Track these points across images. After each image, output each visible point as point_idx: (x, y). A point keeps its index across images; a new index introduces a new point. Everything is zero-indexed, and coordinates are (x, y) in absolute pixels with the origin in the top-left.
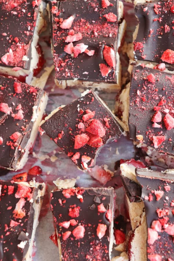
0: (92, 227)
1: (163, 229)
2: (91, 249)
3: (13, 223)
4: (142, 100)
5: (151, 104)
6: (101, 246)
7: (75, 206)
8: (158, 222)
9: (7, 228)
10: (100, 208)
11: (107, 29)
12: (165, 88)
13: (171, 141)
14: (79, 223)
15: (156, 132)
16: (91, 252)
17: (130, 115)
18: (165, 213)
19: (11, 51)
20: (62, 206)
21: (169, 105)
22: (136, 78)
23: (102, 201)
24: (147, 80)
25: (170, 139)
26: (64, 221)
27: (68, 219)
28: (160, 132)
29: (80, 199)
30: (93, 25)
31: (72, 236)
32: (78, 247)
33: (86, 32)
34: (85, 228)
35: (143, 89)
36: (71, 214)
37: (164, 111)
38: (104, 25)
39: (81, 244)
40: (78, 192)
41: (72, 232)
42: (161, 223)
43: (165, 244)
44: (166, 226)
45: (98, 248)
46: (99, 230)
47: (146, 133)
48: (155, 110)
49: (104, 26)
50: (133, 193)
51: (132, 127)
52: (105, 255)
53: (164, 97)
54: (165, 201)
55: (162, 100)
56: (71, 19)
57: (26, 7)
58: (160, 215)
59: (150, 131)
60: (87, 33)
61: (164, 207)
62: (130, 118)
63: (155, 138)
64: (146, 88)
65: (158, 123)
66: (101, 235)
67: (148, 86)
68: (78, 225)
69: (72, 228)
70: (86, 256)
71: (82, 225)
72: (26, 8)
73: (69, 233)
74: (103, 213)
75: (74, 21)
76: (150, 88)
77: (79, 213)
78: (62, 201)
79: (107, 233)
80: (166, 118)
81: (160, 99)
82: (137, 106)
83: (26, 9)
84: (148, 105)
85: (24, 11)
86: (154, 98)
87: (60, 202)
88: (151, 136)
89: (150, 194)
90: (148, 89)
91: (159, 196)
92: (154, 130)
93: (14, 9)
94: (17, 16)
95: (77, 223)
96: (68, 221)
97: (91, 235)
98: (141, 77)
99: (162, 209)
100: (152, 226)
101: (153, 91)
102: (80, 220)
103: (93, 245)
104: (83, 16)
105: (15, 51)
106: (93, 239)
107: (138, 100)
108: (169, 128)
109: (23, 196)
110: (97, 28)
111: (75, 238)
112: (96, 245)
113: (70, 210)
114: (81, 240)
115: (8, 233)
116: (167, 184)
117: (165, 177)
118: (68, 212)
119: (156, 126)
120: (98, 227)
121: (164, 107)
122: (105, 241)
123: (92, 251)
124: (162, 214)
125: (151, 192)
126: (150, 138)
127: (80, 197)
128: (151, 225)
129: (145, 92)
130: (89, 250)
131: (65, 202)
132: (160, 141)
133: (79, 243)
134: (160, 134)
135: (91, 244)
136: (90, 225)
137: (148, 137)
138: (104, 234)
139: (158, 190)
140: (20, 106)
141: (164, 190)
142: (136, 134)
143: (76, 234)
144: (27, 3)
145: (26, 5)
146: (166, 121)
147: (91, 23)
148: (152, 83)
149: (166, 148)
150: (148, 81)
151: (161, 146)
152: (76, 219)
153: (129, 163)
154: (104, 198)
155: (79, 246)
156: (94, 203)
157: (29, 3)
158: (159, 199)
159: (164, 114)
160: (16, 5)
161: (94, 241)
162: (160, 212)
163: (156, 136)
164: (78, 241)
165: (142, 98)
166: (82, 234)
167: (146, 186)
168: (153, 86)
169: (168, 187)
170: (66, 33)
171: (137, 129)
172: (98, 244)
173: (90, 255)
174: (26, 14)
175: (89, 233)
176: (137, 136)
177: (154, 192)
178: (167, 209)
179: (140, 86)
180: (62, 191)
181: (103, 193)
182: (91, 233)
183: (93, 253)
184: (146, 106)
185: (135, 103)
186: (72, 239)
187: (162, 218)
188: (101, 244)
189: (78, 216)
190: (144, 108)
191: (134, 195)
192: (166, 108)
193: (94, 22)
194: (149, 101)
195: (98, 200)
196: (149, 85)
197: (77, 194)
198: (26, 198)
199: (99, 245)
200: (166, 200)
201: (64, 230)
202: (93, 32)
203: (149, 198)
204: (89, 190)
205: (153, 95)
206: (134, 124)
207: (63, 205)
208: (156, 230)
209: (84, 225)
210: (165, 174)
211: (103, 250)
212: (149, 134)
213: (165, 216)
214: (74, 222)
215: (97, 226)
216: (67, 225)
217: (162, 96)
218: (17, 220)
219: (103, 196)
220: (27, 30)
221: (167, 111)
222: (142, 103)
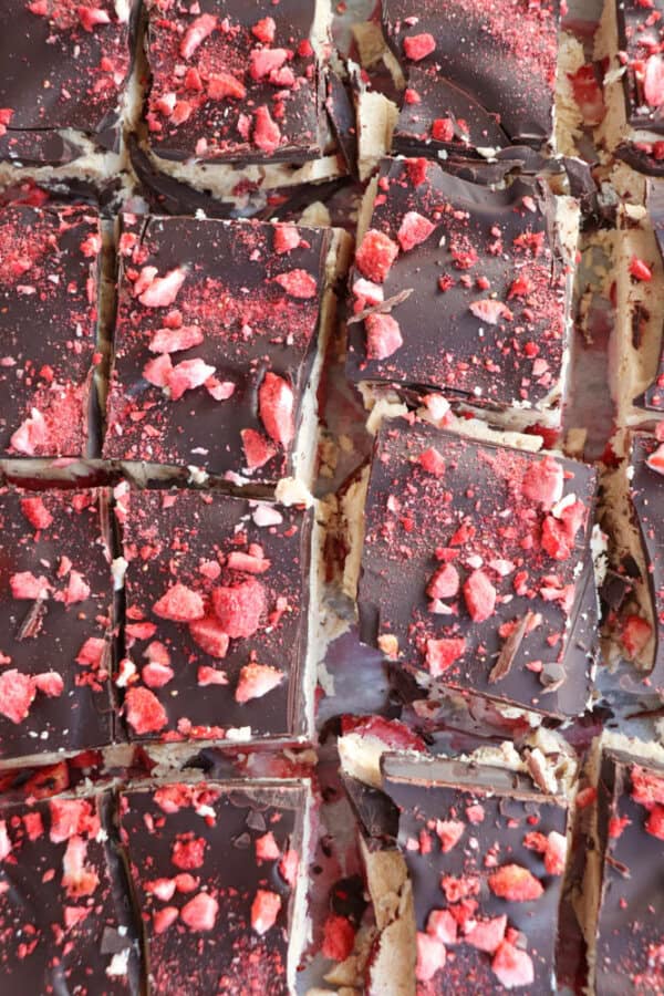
0: (239, 898)
1: (460, 933)
2: (236, 960)
3: (72, 916)
4: (402, 526)
5: (430, 538)
6: (263, 952)
7: (191, 835)
8: (446, 916)
9: (62, 936)
10: (262, 849)
11: (284, 317)
12: (474, 490)
13: (485, 655)
14: (201, 884)
15: (440, 627)
16: (235, 969)
17: (362, 571)
18: (465, 890)
19: (35, 410)
20: (153, 835)
21: (485, 542)
22: (385, 458)
23: (269, 827)
24: (418, 466)
25: (482, 649)
26: (158, 878)
27: (171, 872)
28: (451, 627)
29: (206, 819)
30: (242, 299)
31: (178, 921)
32: (197, 954)
33: (219, 322)
34: (220, 901)
35: (406, 493)
36: (178, 860)
37: (468, 561)
38: (277, 303)
39: (207, 946)
40: (200, 799)
41: (180, 909)
42: (454, 916)
43: (468, 974)
44: (470, 926)
45: (254, 958)
46: (258, 911)
47: (409, 630)
48: (440, 558)
49: (276, 308)
50: (375, 829)
51: (367, 610)
52: (276, 979)
53: (469, 518)
54: (468, 853)
55: (464, 529)
56: (173, 279)
57: (58, 266)
58: (452, 895)
59: (422, 624)
60: (222, 325)
61: (462, 870)
62: (362, 586)
63: (433, 645)
64: (414, 490)
65: (444, 600)
66: (261, 925)
67: (423, 484)
68: (197, 892)
69: (181, 899)
70: (220, 979)
71: (209, 892)
72: (60, 269)
73: (171, 914)
74: (270, 863)
75: (186, 285)
76: (427, 489)
77: (204, 858)
78: (155, 821)
79: (282, 919)
80: (469, 587)
81: (458, 525)
82: (386, 544)
83: (60, 273)
84: (419, 540)
85: (55, 279)
86: (438, 520)
87: (149, 823)
88: (423, 640)
89: (424, 833)
90: (422, 492)
91: (450, 839)
92: (433, 621)
95: (197, 885)
96: (171, 877)
97: (235, 921)
98: (402, 457)
99: (459, 877)
100: (429, 928)
101: (438, 498)
102: (205, 875)
103: (241, 949)
106: (241, 933)
107: (390, 525)
108: (476, 618)
109: (72, 830)
110: (255, 312)
111: (188, 928)
112: (249, 950)
113: (177, 847)
114: (206, 934)
115: (68, 949)
116: (476, 802)
117: (468, 779)
118: (172, 852)
119: (440, 608)
120: (256, 901)
121: (469, 549)
122: (276, 942)
123: (238, 965)
124: (457, 891)
125: (426, 827)
126: (418, 645)
127: (206, 810)
128: (426, 922)
129: (412, 502)
130: (230, 962)
131: (162, 823)
132: (447, 656)
133: (201, 943)
134: (450, 633)
135: (236, 946)
136: (233, 892)
137: (415, 642)
138: (271, 922)
139: (449, 821)
141: (464, 818)
142: (380, 631)
143: (191, 919)
144: (59, 254)
145: (57, 261)
146: (469, 596)
147: (237, 295)
148: (434, 474)
149: (468, 676)
150: (421, 470)
151: (454, 668)
152: (193, 872)
153: (363, 733)
154: (276, 818)
155: (201, 951)
156: (247, 831)
157: (66, 252)
158: (448, 848)
159: (466, 572)
160: (27, 263)
161: (245, 939)
162: (454, 887)
163: (437, 638)
164: (197, 936)
165: (403, 519)
166: (208, 921)
167: (413, 809)
168: (438, 484)
169: (476, 812)
170: (156, 317)
171: (381, 616)
172: (255, 948)
173: (233, 975)
174: (63, 289)
175: (231, 915)
176: (380, 639)
177: (435, 828)
178: (473, 875)
179: (396, 482)
180: (154, 792)
181: (275, 803)
182: (238, 914)
183: (240, 972)
184: (412, 545)
185: (380, 535)
186: (181, 930)
187: (459, 902)
188: (265, 947)
189: (198, 864)
190: (408, 552)
191: (379, 834)
192: (474, 550)
193: (245, 290)
194: (424, 530)
195: (258, 823)
196: (425, 482)
197: (195, 803)
198: (83, 836)
199: (259, 951)
200: (469, 848)
201: (160, 903)
202: (239, 325)
203: (420, 844)
204: (234, 793)
205: (436, 513)
206: (373, 601)
207: (158, 833)
208: (439, 940)
209: (215, 893)
210: (471, 766)
211: (269, 964)
212: (416, 634)
213: (467, 898)
214: (188, 882)
215: (253, 898)
216: (165, 890)
217: (465, 516)
218: (80, 901)
219: (273, 811)
221: (476, 561)
222: (402, 535)
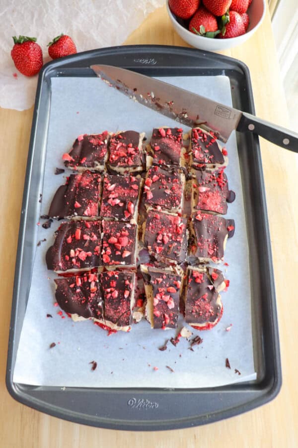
0: (122, 292)
1: (162, 298)
2: (121, 303)
3: (92, 295)
5: (157, 230)
7: (114, 280)
9: (90, 299)
10: (126, 283)
11: (132, 193)
17: (145, 236)
18: (162, 290)
19: (89, 208)
21: (167, 231)
22: (149, 216)
23: (128, 279)
24: (155, 217)
25: (166, 249)
26: (108, 288)
27: (110, 287)
31: (111, 296)
32: (114, 302)
33: (121, 193)
34: (119, 293)
37: (164, 234)
38: (131, 190)
39: (116, 301)
40: (116, 274)
42: (160, 295)
45: (124, 303)
46: (125, 294)
47: (153, 245)
48: (159, 233)
50: (147, 281)
51: (146, 242)
52: (128, 307)
55: (163, 228)
56: (113, 186)
59: (155, 244)
62: (145, 239)
64: (154, 222)
65: (160, 240)
66: (126, 296)
67: (156, 220)
68: (114, 291)
69: (111, 292)
71: (116, 291)
73: (110, 295)
74: (128, 285)
75: (116, 187)
77: (116, 285)
79: (130, 295)
82: (149, 231)
84: (155, 230)
85: (93, 186)
87: (106, 278)
88: (156, 247)
90: (156, 222)
91: (160, 281)
92: (157, 244)
93: (87, 185)
94: (89, 189)
101: (159, 223)
102: (116, 288)
104: (120, 184)
105: (91, 208)
106: (122, 299)
107: (150, 228)
108: (165, 243)
109: (93, 279)
110: (127, 192)
111: (112, 297)
112: (123, 301)
114: (116, 298)
115: (91, 301)
116: (164, 275)
117: (163, 272)
118: (110, 284)
122: (128, 300)
127: (116, 276)
131: (108, 278)
134: (160, 246)
135: (121, 301)
137: (154, 247)
138: (128, 296)
140: (93, 234)
143: (113, 295)
146: (164, 239)
147: (124, 189)
148: (158, 219)
149: (163, 254)
151: (161, 252)
152: (114, 287)
154: (129, 277)
156: (124, 279)
160: (88, 183)
162: (160, 289)
163: (158, 247)
164: (114, 299)
165: (152, 227)
168: (159, 221)
170: (110, 192)
171: (148, 243)
173: (120, 306)
174: (94, 187)
175: (120, 295)
176: (148, 246)
178: (164, 288)
179: (151, 220)
180: (108, 273)
181: (129, 275)
182: (122, 294)
183: (122, 306)
185: (148, 229)
187: (161, 292)
188: (126, 300)
190: (153, 232)
192: (165, 232)
193: (126, 188)
195: (126, 278)
198: (94, 281)
201: (108, 293)
202: (124, 194)
204: (122, 274)
207: (108, 280)
209: (118, 291)
210: (164, 270)
211: (127, 304)
213: (163, 292)
214: (113, 289)
215: (124, 291)
216: (109, 290)
218: (94, 293)
219: (128, 276)
220: (95, 195)
222: (152, 229)
